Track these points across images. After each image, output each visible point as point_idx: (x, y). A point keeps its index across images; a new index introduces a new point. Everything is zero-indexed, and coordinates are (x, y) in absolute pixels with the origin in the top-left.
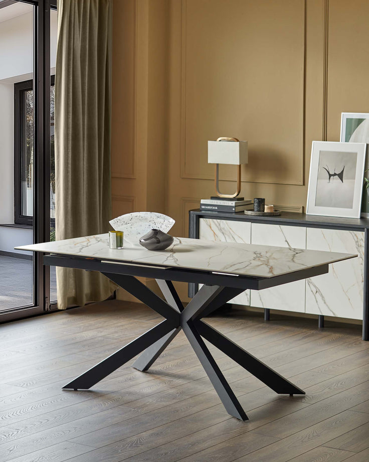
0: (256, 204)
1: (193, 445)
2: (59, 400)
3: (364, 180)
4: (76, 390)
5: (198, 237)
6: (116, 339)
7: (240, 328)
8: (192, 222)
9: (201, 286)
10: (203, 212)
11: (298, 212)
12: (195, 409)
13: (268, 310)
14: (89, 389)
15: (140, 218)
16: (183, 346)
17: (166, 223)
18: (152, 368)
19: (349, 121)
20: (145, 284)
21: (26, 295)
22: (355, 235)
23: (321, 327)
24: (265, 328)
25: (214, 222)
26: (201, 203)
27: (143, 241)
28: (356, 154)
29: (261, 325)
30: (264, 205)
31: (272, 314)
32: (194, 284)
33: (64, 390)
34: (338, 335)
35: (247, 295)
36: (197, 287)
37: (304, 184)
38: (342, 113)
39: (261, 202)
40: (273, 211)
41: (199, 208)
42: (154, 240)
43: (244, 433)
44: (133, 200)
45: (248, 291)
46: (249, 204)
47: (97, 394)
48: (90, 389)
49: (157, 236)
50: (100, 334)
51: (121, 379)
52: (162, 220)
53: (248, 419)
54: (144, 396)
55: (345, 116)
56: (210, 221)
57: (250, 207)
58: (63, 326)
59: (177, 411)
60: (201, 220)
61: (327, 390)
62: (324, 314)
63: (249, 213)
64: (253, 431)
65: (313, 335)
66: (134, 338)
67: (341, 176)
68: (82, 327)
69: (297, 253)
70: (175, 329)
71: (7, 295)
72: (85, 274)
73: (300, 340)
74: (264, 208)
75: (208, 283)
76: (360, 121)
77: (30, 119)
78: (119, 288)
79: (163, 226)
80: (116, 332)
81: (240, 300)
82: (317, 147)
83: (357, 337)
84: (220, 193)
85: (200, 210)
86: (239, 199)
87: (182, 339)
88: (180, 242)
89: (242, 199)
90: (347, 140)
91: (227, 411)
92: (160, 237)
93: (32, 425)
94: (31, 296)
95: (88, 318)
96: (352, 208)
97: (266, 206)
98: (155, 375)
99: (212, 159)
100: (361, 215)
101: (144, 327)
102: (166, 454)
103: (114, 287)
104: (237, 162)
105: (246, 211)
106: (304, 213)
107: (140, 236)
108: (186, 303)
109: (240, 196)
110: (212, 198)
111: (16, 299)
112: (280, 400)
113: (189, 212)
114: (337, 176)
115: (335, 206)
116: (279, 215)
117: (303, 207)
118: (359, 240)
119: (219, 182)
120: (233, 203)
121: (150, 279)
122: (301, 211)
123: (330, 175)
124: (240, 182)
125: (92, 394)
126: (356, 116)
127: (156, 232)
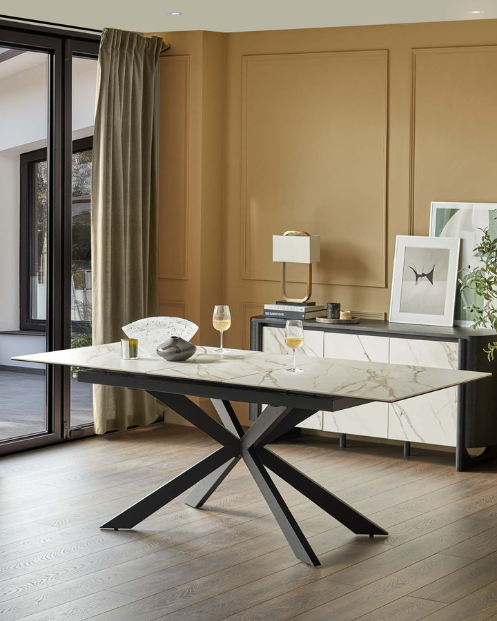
0: (330, 310)
1: (255, 595)
2: (96, 542)
3: (458, 281)
4: (116, 530)
5: (261, 349)
6: (163, 470)
7: (311, 456)
8: (254, 332)
9: (264, 406)
10: (267, 319)
11: (380, 319)
12: (257, 553)
13: (344, 435)
14: (132, 529)
15: (158, 324)
16: (243, 477)
17: (187, 330)
18: (207, 504)
19: (440, 211)
20: (198, 405)
21: (35, 419)
22: (448, 346)
23: (407, 455)
24: (340, 456)
25: (280, 331)
26: (265, 308)
27: (160, 350)
28: (449, 250)
29: (336, 453)
30: (339, 311)
31: (349, 440)
32: (256, 404)
33: (101, 530)
34: (426, 465)
35: (319, 417)
36: (260, 408)
37: (386, 287)
38: (432, 203)
39: (336, 308)
40: (349, 318)
41: (262, 314)
42: (173, 349)
43: (315, 580)
44: (185, 305)
45: (320, 412)
46: (321, 309)
47: (141, 535)
48: (134, 528)
49: (178, 345)
50: (145, 464)
51: (169, 516)
52: (183, 327)
53: (320, 564)
54: (196, 538)
55: (435, 206)
56: (276, 329)
57: (324, 313)
58: (102, 454)
59: (237, 555)
60: (265, 329)
61: (414, 530)
62: (410, 440)
63: (322, 320)
64: (326, 579)
65: (397, 465)
66: (186, 468)
67: (430, 277)
68: (124, 456)
69: (418, 372)
70: (234, 458)
71: (9, 421)
72: (128, 392)
73: (380, 471)
74: (339, 314)
75: (273, 404)
76: (453, 212)
77: (43, 198)
78: (168, 408)
79: (185, 333)
80: (165, 462)
81: (310, 423)
82: (402, 242)
83: (450, 467)
84: (287, 297)
85: (263, 317)
86: (309, 304)
87: (242, 470)
88: (206, 352)
89: (314, 304)
90: (437, 234)
91: (295, 554)
92: (180, 346)
93: (64, 572)
94: (43, 420)
95: (130, 444)
96: (443, 315)
97: (341, 313)
98: (210, 512)
99: (278, 256)
100: (454, 322)
101: (196, 456)
102: (223, 605)
103: (161, 408)
104: (306, 260)
105: (317, 319)
106: (386, 321)
107: (157, 345)
108: (246, 427)
109: (311, 301)
110: (278, 303)
111: (22, 425)
112: (358, 541)
113: (251, 319)
114: (426, 277)
115: (422, 312)
116: (357, 323)
117: (385, 314)
118: (452, 353)
119: (287, 284)
120: (302, 309)
121: (204, 399)
122: (383, 318)
123: (418, 276)
124: (311, 283)
125: (136, 534)
126: (448, 205)
127: (176, 340)
